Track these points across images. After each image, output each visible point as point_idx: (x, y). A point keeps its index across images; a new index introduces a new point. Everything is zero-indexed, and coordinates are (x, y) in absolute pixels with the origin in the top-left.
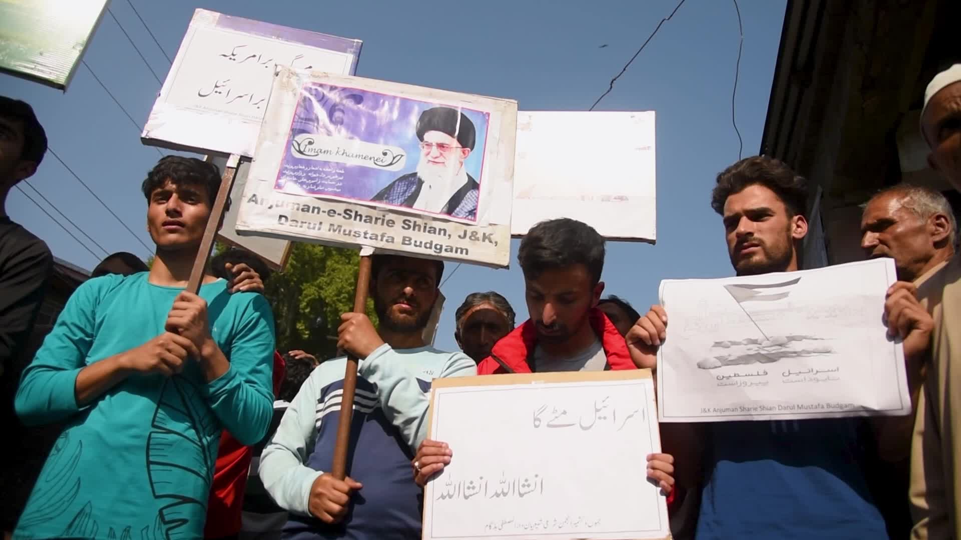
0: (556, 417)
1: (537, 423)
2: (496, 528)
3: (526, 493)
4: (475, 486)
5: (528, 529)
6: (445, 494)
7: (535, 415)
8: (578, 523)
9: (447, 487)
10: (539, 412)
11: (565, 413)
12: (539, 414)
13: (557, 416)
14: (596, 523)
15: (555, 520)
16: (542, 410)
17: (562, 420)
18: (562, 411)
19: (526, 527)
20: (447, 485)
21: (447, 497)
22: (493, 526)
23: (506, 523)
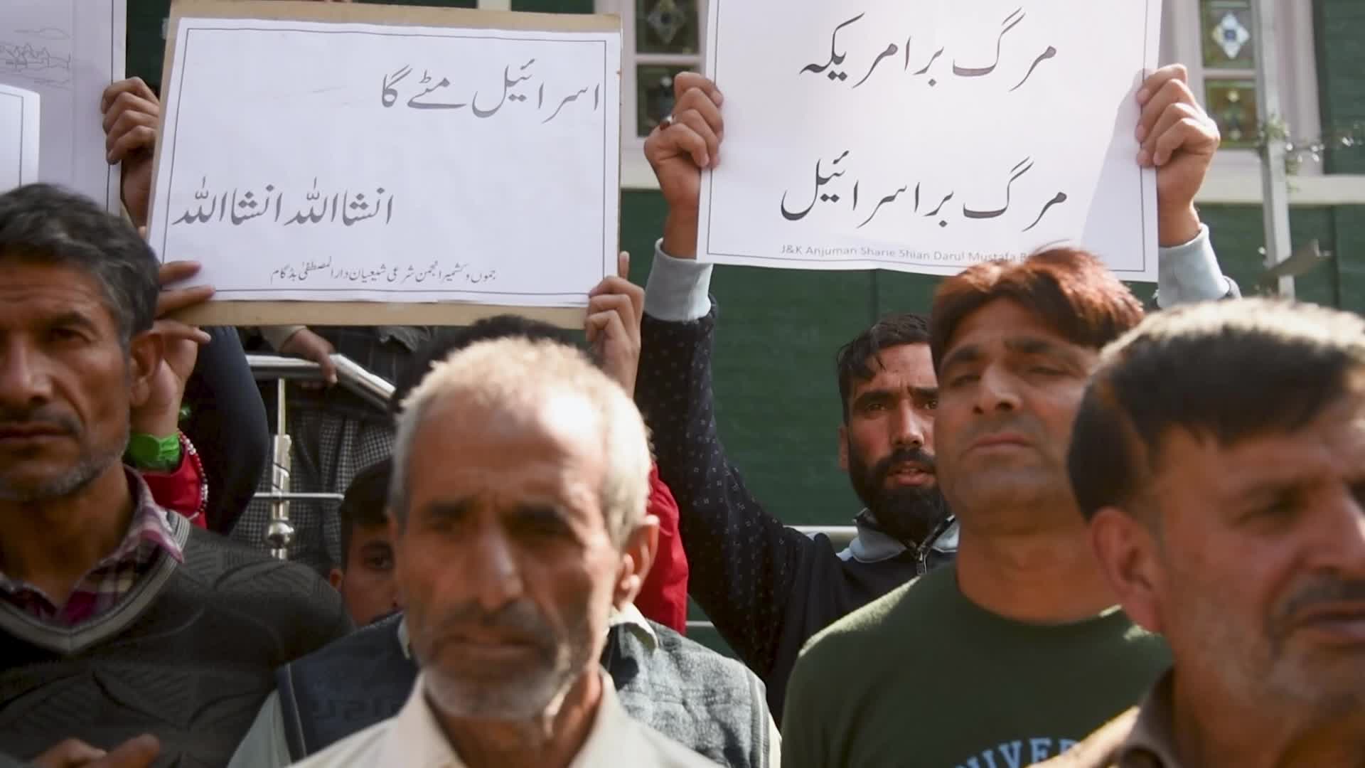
0: (428, 90)
1: (389, 98)
2: (293, 276)
3: (357, 219)
4: (256, 200)
5: (357, 281)
6: (192, 214)
7: (387, 85)
8: (453, 274)
9: (197, 201)
10: (394, 79)
11: (445, 83)
12: (393, 83)
13: (430, 88)
14: (486, 277)
15: (411, 269)
16: (403, 73)
17: (440, 96)
18: (441, 80)
19: (353, 277)
20: (197, 198)
21: (198, 219)
22: (288, 273)
23: (314, 268)
